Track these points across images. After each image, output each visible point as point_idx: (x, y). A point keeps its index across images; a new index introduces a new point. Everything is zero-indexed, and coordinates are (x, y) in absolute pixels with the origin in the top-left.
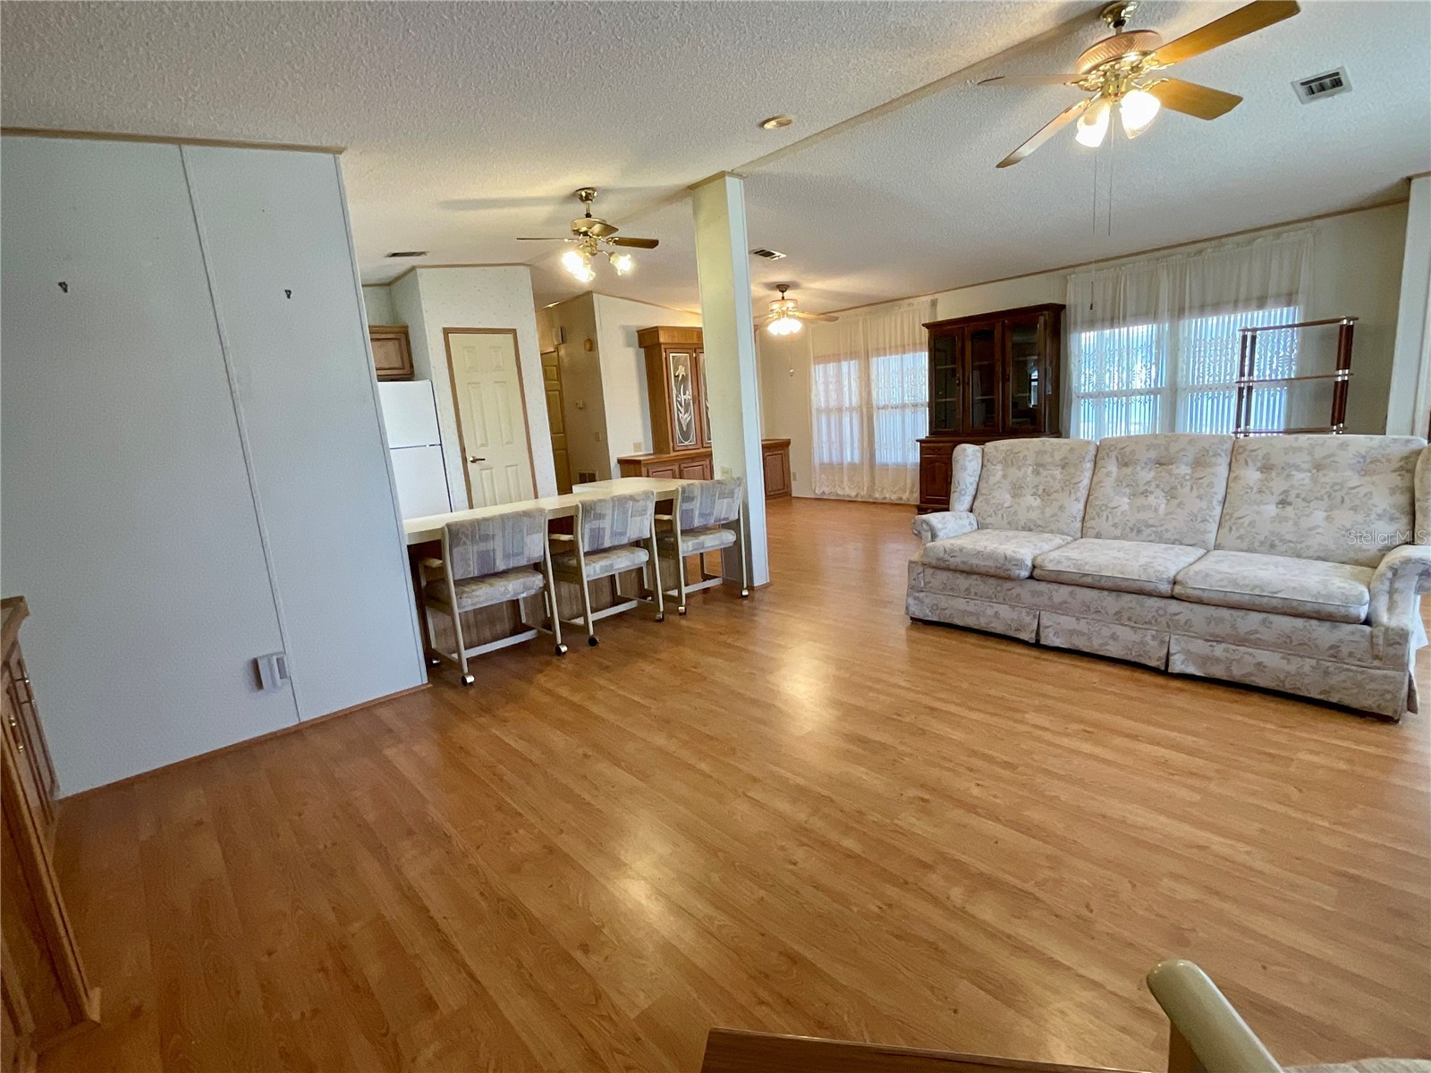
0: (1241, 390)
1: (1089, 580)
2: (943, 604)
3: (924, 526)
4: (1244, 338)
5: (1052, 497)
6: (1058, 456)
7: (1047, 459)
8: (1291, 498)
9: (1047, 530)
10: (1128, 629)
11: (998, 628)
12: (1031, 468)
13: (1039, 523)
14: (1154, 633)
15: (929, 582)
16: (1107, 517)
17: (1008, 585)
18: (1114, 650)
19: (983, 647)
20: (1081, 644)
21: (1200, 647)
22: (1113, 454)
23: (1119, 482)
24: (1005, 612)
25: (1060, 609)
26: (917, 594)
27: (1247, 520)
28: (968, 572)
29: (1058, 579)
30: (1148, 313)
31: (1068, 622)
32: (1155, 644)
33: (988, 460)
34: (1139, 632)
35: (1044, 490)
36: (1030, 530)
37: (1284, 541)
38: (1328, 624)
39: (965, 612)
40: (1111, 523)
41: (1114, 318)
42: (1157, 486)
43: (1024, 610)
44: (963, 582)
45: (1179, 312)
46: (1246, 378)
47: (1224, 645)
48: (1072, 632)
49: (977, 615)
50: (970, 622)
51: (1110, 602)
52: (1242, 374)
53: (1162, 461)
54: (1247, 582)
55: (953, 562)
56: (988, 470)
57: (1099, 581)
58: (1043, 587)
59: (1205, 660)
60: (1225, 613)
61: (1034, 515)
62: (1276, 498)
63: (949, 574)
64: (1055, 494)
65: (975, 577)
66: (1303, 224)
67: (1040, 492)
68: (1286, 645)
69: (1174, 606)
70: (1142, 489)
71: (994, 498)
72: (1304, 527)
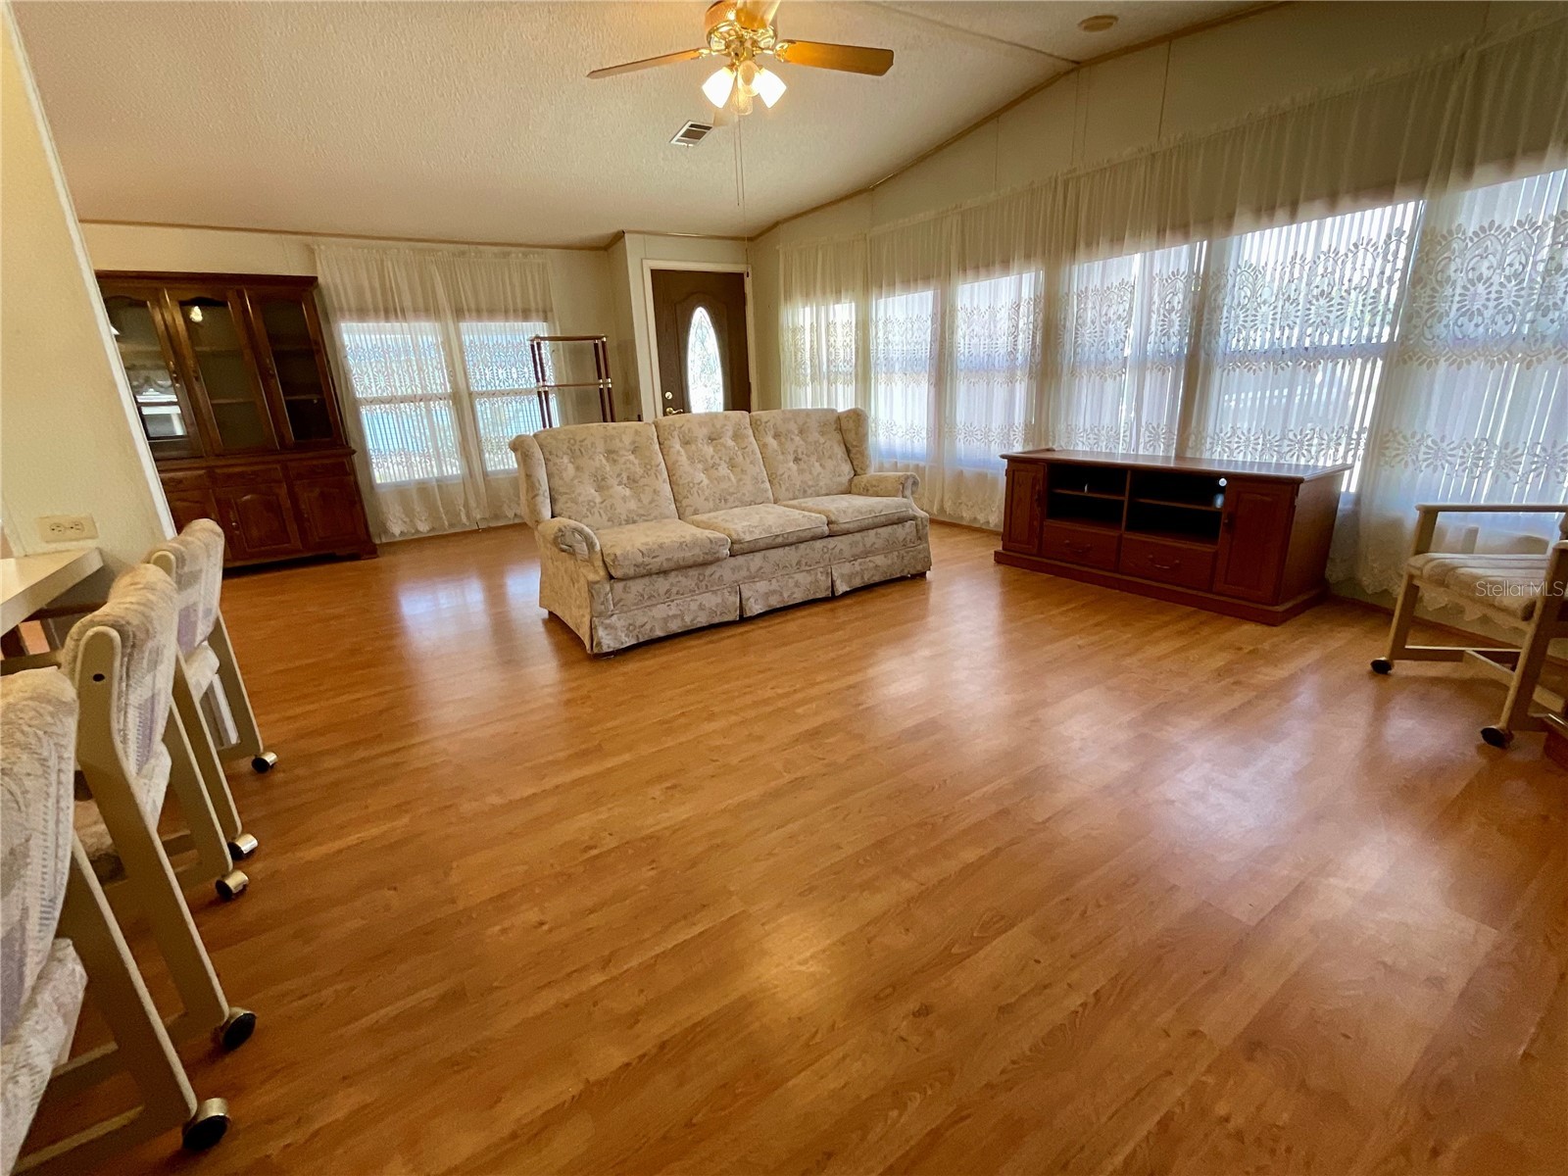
0: (539, 394)
1: (780, 540)
2: (641, 620)
4: (533, 347)
5: (641, 483)
6: (627, 440)
7: (617, 444)
10: (804, 573)
11: (703, 620)
13: (642, 512)
14: (821, 569)
15: (620, 600)
16: (697, 493)
17: (708, 571)
18: (799, 597)
20: (775, 602)
21: (847, 568)
22: (676, 433)
23: (691, 458)
24: (711, 600)
25: (752, 578)
26: (608, 621)
28: (664, 572)
29: (753, 549)
30: (428, 309)
31: (762, 586)
32: (823, 578)
33: (551, 453)
34: (812, 572)
35: (628, 478)
38: (900, 525)
39: (666, 620)
41: (389, 310)
42: (721, 459)
43: (725, 591)
44: (662, 584)
45: (459, 313)
46: (541, 383)
47: (859, 560)
48: (767, 595)
49: (681, 616)
50: (675, 627)
51: (790, 555)
52: (538, 380)
53: (713, 436)
54: (864, 510)
55: (655, 564)
56: (555, 464)
57: (787, 538)
58: (741, 560)
59: (851, 576)
60: (858, 536)
61: (633, 505)
63: (646, 580)
64: (642, 479)
65: (673, 574)
66: (539, 250)
67: (625, 480)
68: (889, 547)
69: (832, 542)
70: (711, 462)
71: (580, 494)
72: (815, 474)
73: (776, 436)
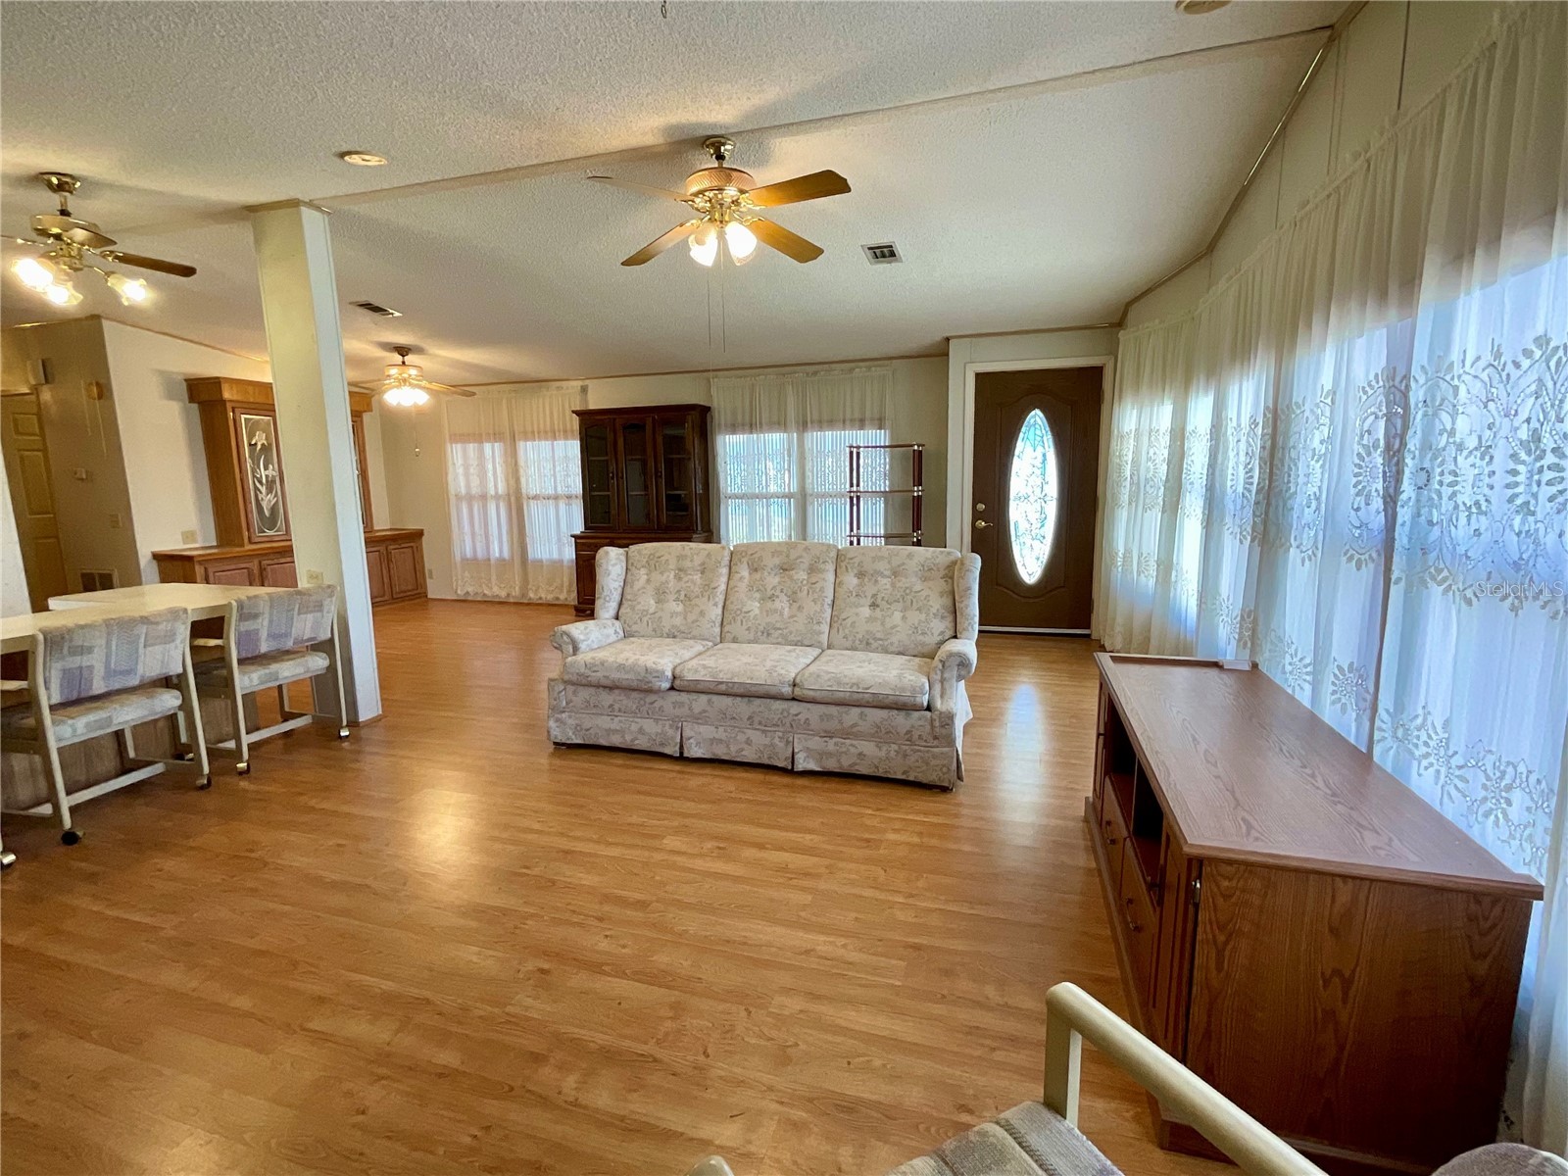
0: (851, 498)
1: (723, 687)
2: (587, 724)
3: (565, 637)
4: (851, 453)
5: (693, 602)
6: (698, 561)
7: (687, 564)
8: (879, 601)
9: (689, 636)
10: (758, 733)
11: (642, 743)
12: (673, 573)
13: (682, 628)
14: (780, 734)
15: (571, 701)
16: (742, 621)
17: (651, 698)
18: (749, 756)
19: (628, 767)
20: (721, 752)
21: (816, 743)
22: (745, 560)
23: (751, 588)
24: (651, 727)
25: (699, 719)
26: (559, 716)
27: (849, 621)
28: (612, 687)
29: (696, 689)
30: (779, 424)
31: (707, 731)
32: (781, 745)
33: (632, 564)
34: (769, 734)
35: (686, 595)
36: (674, 637)
37: (876, 639)
38: (903, 713)
39: (609, 731)
40: (745, 627)
41: (752, 426)
42: (782, 591)
43: (667, 723)
44: (607, 698)
45: (803, 426)
46: (855, 489)
47: (835, 740)
48: (713, 741)
49: (621, 732)
50: (616, 740)
51: (742, 707)
52: (852, 485)
53: (785, 567)
55: (595, 677)
56: (632, 575)
57: (732, 688)
58: (684, 697)
59: (822, 755)
60: (833, 710)
61: (678, 621)
62: (869, 601)
63: (592, 690)
64: (696, 599)
65: (617, 691)
66: (886, 362)
67: (682, 597)
68: (881, 735)
69: (795, 707)
70: (769, 593)
71: (639, 603)
72: (888, 626)
73: (861, 575)
